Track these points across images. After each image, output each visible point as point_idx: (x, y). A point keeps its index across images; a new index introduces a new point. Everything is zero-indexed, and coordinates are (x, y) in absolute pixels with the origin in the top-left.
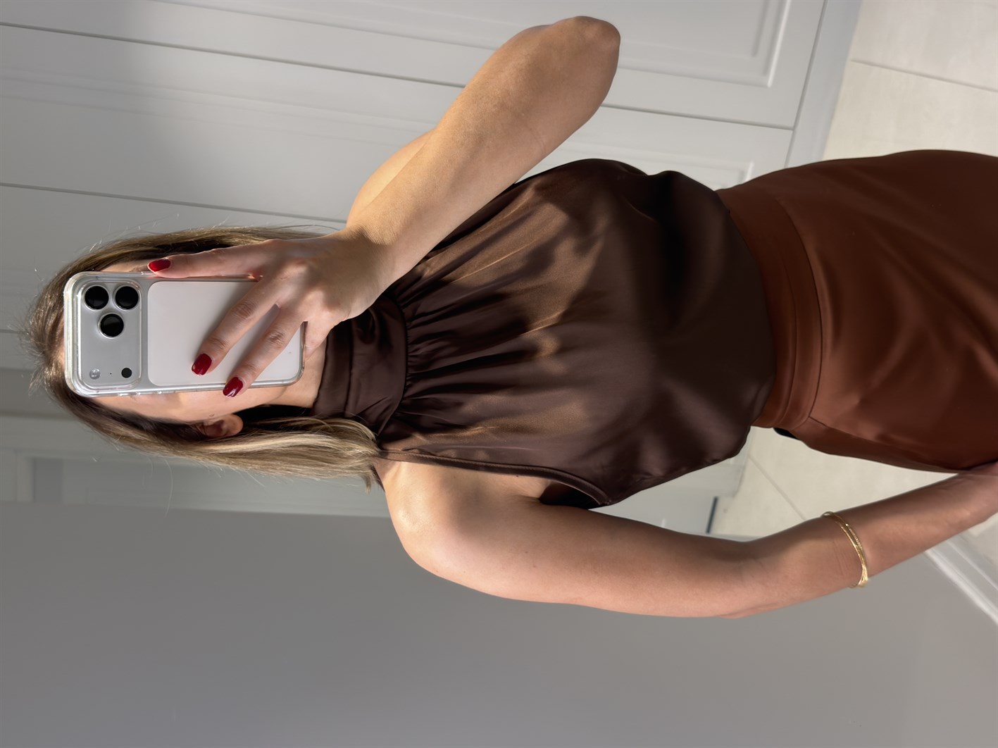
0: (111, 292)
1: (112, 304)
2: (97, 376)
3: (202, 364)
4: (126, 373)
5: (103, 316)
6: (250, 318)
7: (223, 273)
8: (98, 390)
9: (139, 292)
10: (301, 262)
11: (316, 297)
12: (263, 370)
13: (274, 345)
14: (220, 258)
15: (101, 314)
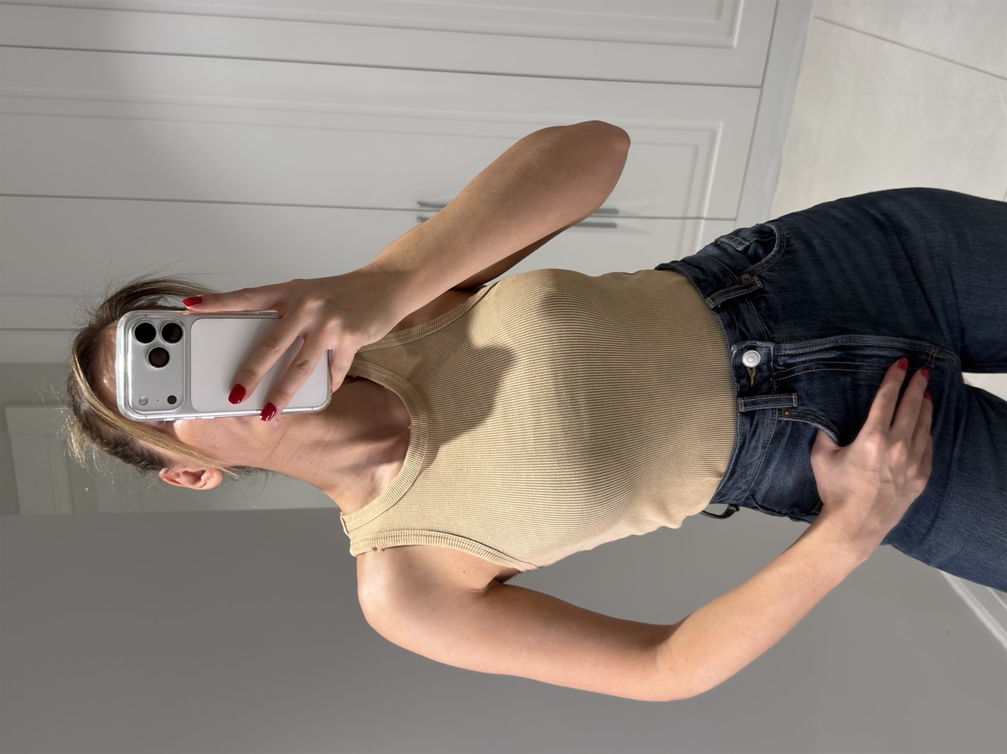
0: (158, 328)
1: (159, 340)
2: (146, 402)
4: (172, 400)
5: (151, 349)
6: (277, 349)
7: (250, 309)
8: (146, 415)
9: (184, 328)
10: (318, 297)
11: (334, 323)
13: (301, 371)
14: (248, 295)
15: (149, 347)
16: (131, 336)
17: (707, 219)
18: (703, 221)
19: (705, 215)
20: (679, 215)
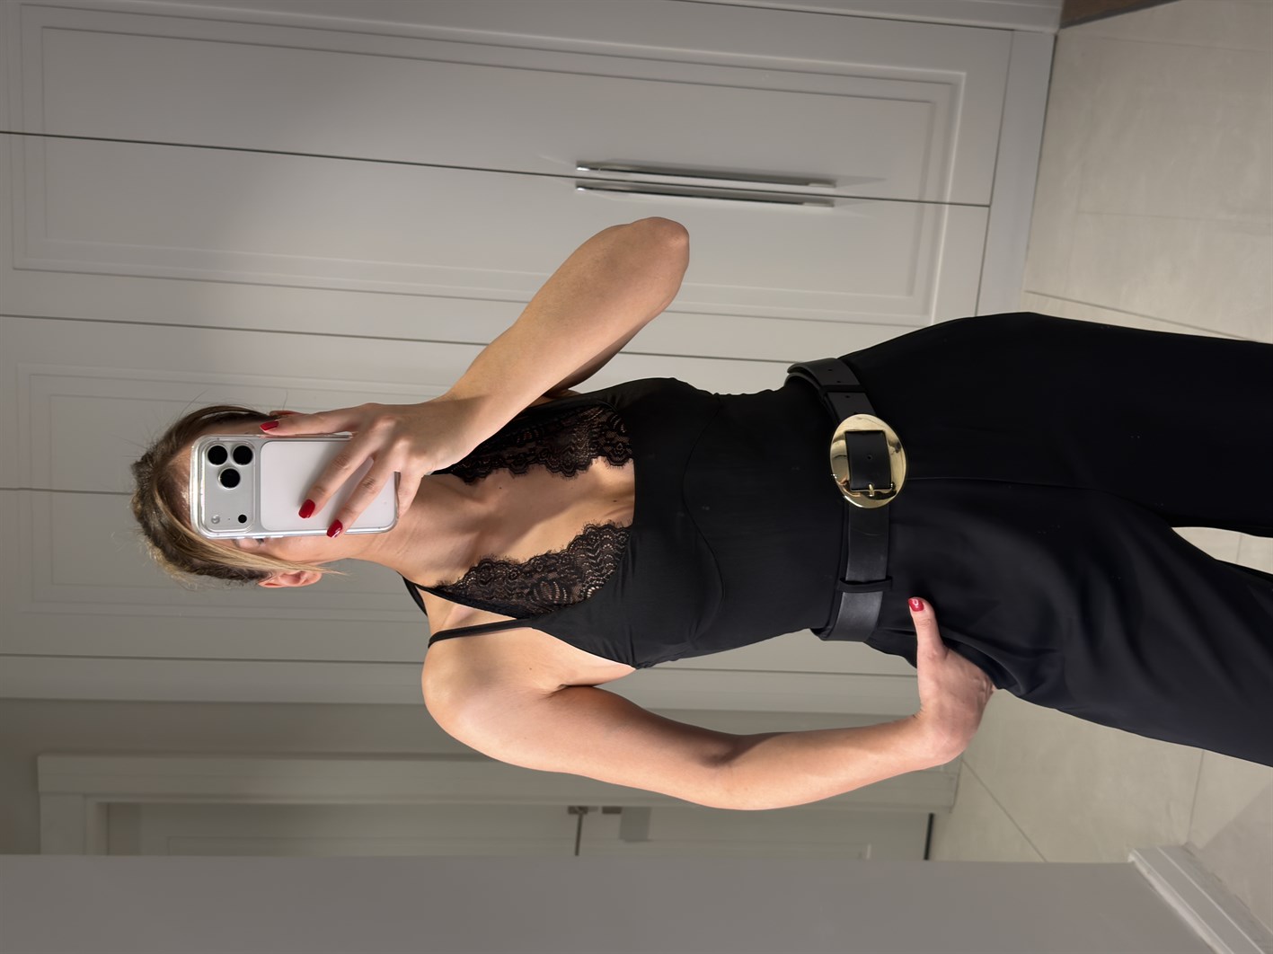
0: (230, 450)
1: (231, 462)
2: (218, 520)
3: (307, 509)
4: (242, 519)
6: (346, 467)
7: (325, 431)
8: (219, 533)
9: (253, 450)
10: (388, 419)
11: (402, 445)
12: (360, 513)
13: (370, 491)
14: (322, 418)
15: (220, 470)
16: (204, 458)
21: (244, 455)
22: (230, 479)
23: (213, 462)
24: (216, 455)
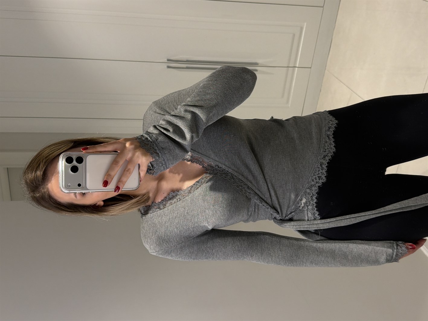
0: (74, 158)
1: (75, 163)
2: (70, 186)
4: (79, 185)
5: (72, 166)
6: (118, 165)
8: (70, 191)
9: (83, 158)
13: (128, 173)
15: (70, 166)
16: (64, 161)
17: (298, 67)
18: (297, 68)
19: (297, 66)
20: (286, 66)
21: (80, 160)
22: (75, 169)
23: (68, 163)
24: (69, 160)
